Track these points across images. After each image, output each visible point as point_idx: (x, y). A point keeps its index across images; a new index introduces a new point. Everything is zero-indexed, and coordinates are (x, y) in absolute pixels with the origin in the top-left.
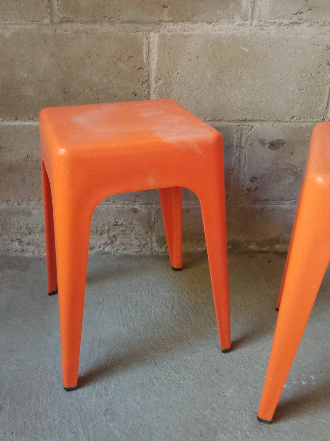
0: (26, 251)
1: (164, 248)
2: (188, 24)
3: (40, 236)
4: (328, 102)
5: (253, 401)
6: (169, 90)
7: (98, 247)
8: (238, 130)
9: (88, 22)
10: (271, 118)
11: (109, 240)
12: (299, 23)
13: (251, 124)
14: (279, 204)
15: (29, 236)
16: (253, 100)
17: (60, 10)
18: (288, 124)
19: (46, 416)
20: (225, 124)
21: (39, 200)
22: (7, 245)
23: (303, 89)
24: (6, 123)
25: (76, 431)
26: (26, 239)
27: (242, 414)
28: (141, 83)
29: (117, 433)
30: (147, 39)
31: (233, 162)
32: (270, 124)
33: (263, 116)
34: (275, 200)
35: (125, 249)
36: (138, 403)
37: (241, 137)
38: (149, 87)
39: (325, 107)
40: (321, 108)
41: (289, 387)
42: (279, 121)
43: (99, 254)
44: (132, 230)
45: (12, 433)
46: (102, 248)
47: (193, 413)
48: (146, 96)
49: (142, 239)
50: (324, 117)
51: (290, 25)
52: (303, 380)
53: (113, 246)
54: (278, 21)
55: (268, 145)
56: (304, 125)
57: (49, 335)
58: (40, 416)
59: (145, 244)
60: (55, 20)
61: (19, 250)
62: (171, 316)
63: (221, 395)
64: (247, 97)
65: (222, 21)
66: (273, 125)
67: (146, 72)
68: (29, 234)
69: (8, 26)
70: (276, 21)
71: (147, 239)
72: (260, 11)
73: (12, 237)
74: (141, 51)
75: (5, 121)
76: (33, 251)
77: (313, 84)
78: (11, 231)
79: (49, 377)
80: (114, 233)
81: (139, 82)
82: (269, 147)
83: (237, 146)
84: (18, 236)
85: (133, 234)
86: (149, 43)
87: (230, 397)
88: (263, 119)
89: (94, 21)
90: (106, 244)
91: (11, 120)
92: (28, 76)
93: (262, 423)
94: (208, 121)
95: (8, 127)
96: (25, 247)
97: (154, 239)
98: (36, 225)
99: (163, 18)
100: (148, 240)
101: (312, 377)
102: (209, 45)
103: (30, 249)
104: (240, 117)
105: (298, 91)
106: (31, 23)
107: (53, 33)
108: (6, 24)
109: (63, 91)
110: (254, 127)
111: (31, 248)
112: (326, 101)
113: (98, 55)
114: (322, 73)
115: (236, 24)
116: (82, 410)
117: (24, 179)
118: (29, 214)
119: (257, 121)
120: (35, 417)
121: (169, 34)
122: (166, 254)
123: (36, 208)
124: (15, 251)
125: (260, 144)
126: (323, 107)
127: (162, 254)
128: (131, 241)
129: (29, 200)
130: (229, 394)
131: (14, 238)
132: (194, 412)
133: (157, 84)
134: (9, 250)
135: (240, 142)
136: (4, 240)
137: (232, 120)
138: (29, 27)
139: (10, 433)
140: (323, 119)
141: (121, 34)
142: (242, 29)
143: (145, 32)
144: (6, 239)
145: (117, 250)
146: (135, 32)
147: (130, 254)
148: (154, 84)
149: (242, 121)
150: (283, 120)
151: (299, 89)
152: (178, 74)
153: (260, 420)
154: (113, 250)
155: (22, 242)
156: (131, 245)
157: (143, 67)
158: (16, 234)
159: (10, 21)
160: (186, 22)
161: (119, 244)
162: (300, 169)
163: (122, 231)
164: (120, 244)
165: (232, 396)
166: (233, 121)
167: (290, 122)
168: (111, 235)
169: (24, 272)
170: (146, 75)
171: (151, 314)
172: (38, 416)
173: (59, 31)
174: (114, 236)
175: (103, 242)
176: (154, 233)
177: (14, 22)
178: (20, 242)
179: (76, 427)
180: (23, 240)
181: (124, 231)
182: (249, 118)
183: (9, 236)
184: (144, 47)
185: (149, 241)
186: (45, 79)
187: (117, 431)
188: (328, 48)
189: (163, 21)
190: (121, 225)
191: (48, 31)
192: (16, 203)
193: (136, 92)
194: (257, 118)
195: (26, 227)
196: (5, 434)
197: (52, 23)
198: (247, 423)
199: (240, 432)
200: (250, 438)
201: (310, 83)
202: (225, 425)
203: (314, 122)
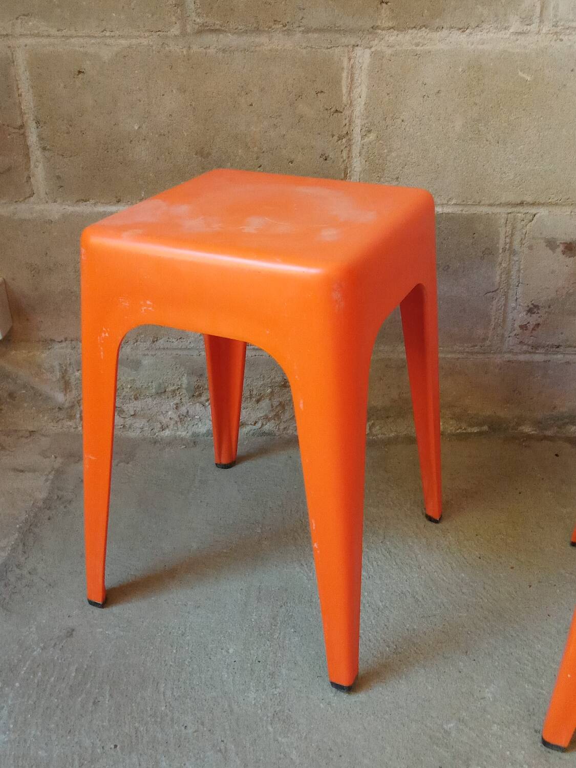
0: (130, 427)
2: (423, 32)
3: (154, 402)
5: (534, 709)
6: (386, 151)
7: (253, 423)
8: (507, 220)
9: (246, 32)
10: (568, 199)
11: (272, 410)
13: (533, 210)
15: (136, 402)
16: (537, 167)
17: (199, 11)
19: (172, 720)
20: (483, 210)
21: (154, 342)
24: (101, 208)
25: (222, 748)
26: (131, 407)
27: (513, 733)
28: (336, 138)
29: (294, 755)
30: (350, 59)
31: (498, 278)
32: (568, 210)
33: (554, 196)
34: (570, 346)
36: (329, 704)
37: (512, 235)
38: (349, 145)
43: (253, 434)
45: (116, 746)
46: (259, 425)
47: (426, 726)
48: (344, 161)
53: (278, 422)
55: (561, 248)
58: (161, 719)
60: (189, 29)
61: (118, 425)
62: (383, 550)
63: (475, 696)
64: (527, 161)
65: (485, 26)
66: (571, 212)
67: (346, 119)
68: (136, 399)
69: (108, 41)
72: (556, 8)
74: (338, 82)
75: (99, 204)
76: (142, 428)
79: (175, 651)
80: (281, 400)
81: (333, 137)
82: (562, 251)
83: (504, 250)
84: (118, 402)
86: (352, 67)
87: (491, 699)
88: (553, 201)
89: (257, 30)
90: (267, 418)
91: (109, 203)
92: (139, 128)
93: (551, 751)
94: (454, 204)
96: (129, 422)
98: (148, 383)
99: (379, 23)
102: (460, 70)
103: (137, 425)
104: (512, 198)
106: (147, 34)
107: (185, 53)
108: (105, 36)
109: (201, 153)
110: (536, 216)
111: (139, 423)
113: (262, 90)
115: (511, 30)
116: (232, 711)
118: (137, 365)
119: (543, 204)
120: (153, 720)
121: (389, 51)
122: (371, 437)
123: (148, 355)
125: (547, 246)
129: (137, 341)
130: (490, 695)
132: (428, 725)
133: (366, 140)
135: (511, 243)
137: (497, 203)
138: (145, 42)
139: (112, 746)
141: (304, 51)
142: (522, 40)
143: (347, 49)
145: (285, 429)
146: (327, 48)
148: (360, 139)
149: (516, 205)
152: (403, 121)
153: (545, 743)
154: (279, 429)
155: (124, 411)
157: (342, 110)
159: (112, 32)
160: (420, 29)
161: (288, 417)
165: (495, 699)
166: (500, 205)
168: (275, 403)
169: (127, 463)
170: (346, 125)
172: (159, 720)
173: (195, 48)
174: (280, 403)
175: (261, 415)
177: (117, 33)
178: (120, 412)
179: (222, 741)
180: (125, 408)
182: (529, 199)
184: (344, 75)
186: (169, 132)
187: (294, 752)
189: (378, 27)
191: (176, 48)
193: (327, 155)
194: (543, 200)
195: (131, 387)
196: (103, 748)
197: (184, 34)
198: (523, 748)
199: (510, 764)
202: (483, 751)
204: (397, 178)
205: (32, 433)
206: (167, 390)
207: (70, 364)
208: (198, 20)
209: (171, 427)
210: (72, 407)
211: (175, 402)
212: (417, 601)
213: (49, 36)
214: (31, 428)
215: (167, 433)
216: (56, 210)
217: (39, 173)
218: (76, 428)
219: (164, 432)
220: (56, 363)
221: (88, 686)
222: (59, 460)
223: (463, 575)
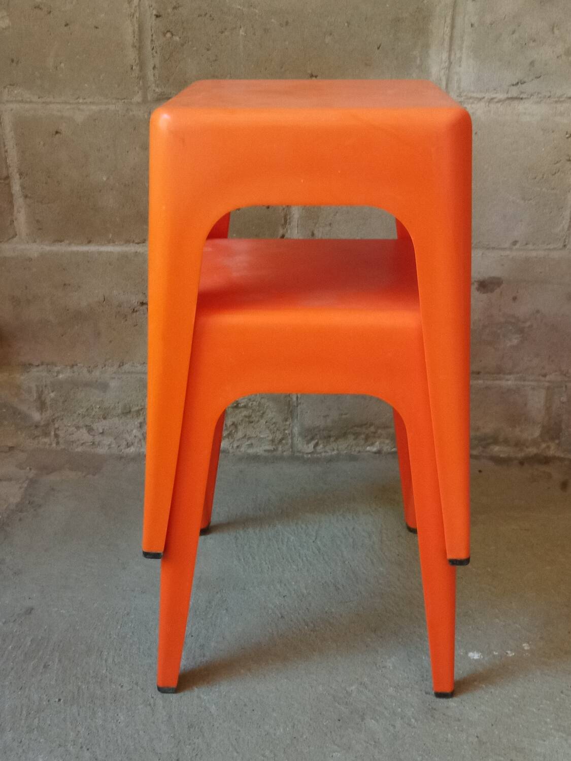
0: (99, 444)
1: (313, 446)
3: (121, 421)
10: (479, 243)
12: (522, 99)
14: (497, 379)
15: (104, 422)
17: (157, 82)
18: (508, 253)
21: (120, 366)
22: (70, 435)
23: (531, 199)
24: (75, 248)
25: (152, 702)
26: (99, 426)
27: (406, 694)
29: (213, 709)
32: (479, 252)
34: (488, 373)
35: (251, 445)
40: (560, 228)
41: (486, 659)
42: (493, 248)
44: (262, 416)
45: (60, 700)
47: (331, 687)
48: (284, 209)
49: (277, 429)
50: (565, 242)
51: (507, 102)
52: (511, 650)
53: (232, 440)
54: (488, 96)
55: (476, 285)
56: (534, 254)
57: (124, 568)
58: (101, 680)
59: (283, 439)
60: (149, 98)
61: (88, 442)
62: (314, 548)
63: (378, 665)
66: (482, 254)
68: (105, 418)
69: (81, 107)
70: (483, 95)
71: (284, 430)
72: (459, 81)
73: (79, 422)
75: (73, 244)
76: (109, 445)
77: (546, 191)
78: (77, 413)
79: (119, 627)
80: (233, 420)
82: (476, 288)
84: (88, 421)
85: (263, 421)
87: (391, 668)
91: (81, 244)
92: (107, 179)
95: (77, 253)
96: (98, 439)
97: (296, 430)
98: (115, 404)
100: (286, 432)
101: (524, 646)
103: (105, 442)
105: (522, 202)
106: (114, 101)
108: (79, 103)
111: (107, 440)
112: (568, 217)
114: (559, 173)
117: (99, 334)
118: (104, 387)
120: (94, 680)
122: (315, 455)
123: (114, 378)
124: (82, 444)
126: (563, 227)
127: (309, 456)
128: (260, 432)
129: (105, 366)
130: (390, 665)
131: (81, 424)
132: (333, 687)
134: (73, 442)
136: (65, 426)
138: (112, 107)
139: (57, 700)
140: (565, 246)
144: (69, 425)
145: (238, 447)
147: (258, 454)
150: (500, 247)
151: (524, 199)
154: (233, 447)
155: (93, 429)
156: (260, 439)
158: (84, 417)
159: (85, 99)
161: (241, 436)
162: (528, 324)
163: (246, 416)
164: (243, 438)
165: (394, 667)
167: (511, 249)
169: (94, 475)
171: (283, 544)
172: (99, 680)
174: (233, 424)
176: (296, 420)
177: (88, 100)
178: (90, 430)
179: (153, 697)
180: (95, 428)
181: (249, 417)
183: (73, 420)
185: (289, 434)
186: (133, 183)
187: (213, 706)
188: (567, 136)
190: (245, 407)
192: (85, 370)
195: (100, 407)
196: (49, 701)
197: (145, 101)
198: (413, 707)
199: (400, 718)
200: (414, 727)
201: (542, 189)
202: (378, 708)
203: (549, 249)
204: (330, 224)
205: (11, 448)
206: (132, 410)
207: (46, 386)
208: (157, 90)
209: (136, 444)
210: (47, 425)
211: (139, 421)
212: (337, 589)
213: (31, 102)
214: (10, 444)
215: (132, 450)
216: (35, 249)
217: (21, 218)
218: (51, 444)
219: (129, 449)
220: (33, 385)
221: (41, 653)
222: (33, 472)
223: (382, 569)
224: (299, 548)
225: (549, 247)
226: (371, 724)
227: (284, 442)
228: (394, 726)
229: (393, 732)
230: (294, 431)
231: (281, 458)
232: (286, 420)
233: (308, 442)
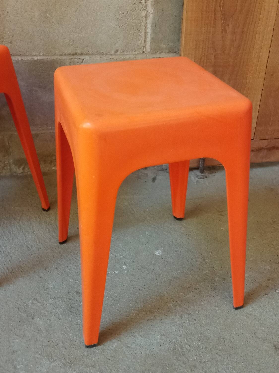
1: (22, 169)
4: (145, 36)
6: (2, 28)
8: (70, 63)
10: (97, 51)
13: (82, 57)
16: (80, 36)
18: (114, 57)
20: (57, 58)
23: (122, 26)
27: (59, 301)
32: (98, 57)
33: (90, 50)
39: (143, 42)
40: (140, 42)
42: (106, 54)
47: (18, 304)
50: (143, 50)
52: (117, 270)
56: (128, 57)
59: (5, 166)
63: (45, 288)
64: (74, 33)
66: (100, 58)
71: (4, 162)
77: (130, 20)
88: (91, 52)
94: (42, 55)
97: (11, 161)
100: (6, 162)
101: (124, 267)
104: (70, 51)
105: (118, 27)
110: (84, 60)
112: (144, 36)
114: (136, 11)
119: (86, 54)
122: (24, 174)
126: (142, 42)
127: (21, 174)
130: (52, 286)
137: (64, 54)
140: (143, 52)
149: (73, 55)
150: (109, 53)
151: (118, 25)
152: (8, 12)
165: (54, 288)
167: (115, 55)
176: (10, 156)
182: (79, 51)
185: (8, 163)
194: (85, 52)
198: (61, 308)
199: (53, 315)
200: (61, 319)
201: (128, 20)
202: (42, 311)
203: (135, 54)
204: (11, 42)
212: (28, 248)
223: (53, 234)
224: (9, 227)
225: (135, 53)
226: (37, 320)
227: (5, 168)
228: (50, 320)
229: (49, 323)
230: (10, 161)
231: (5, 177)
232: (5, 156)
233: (19, 167)
